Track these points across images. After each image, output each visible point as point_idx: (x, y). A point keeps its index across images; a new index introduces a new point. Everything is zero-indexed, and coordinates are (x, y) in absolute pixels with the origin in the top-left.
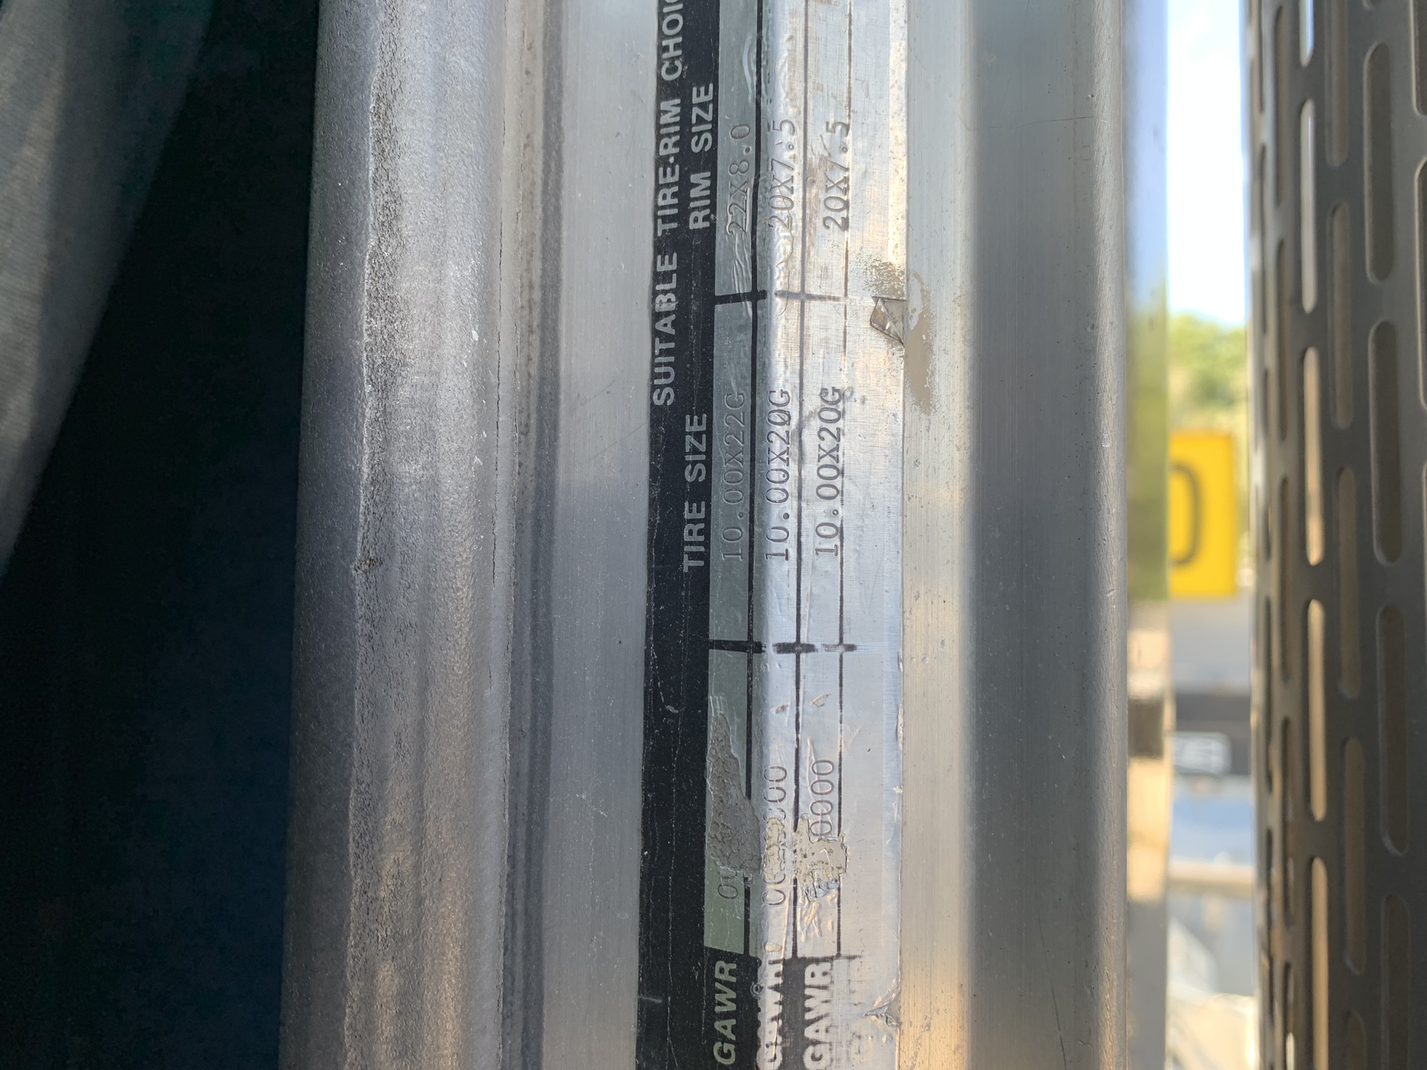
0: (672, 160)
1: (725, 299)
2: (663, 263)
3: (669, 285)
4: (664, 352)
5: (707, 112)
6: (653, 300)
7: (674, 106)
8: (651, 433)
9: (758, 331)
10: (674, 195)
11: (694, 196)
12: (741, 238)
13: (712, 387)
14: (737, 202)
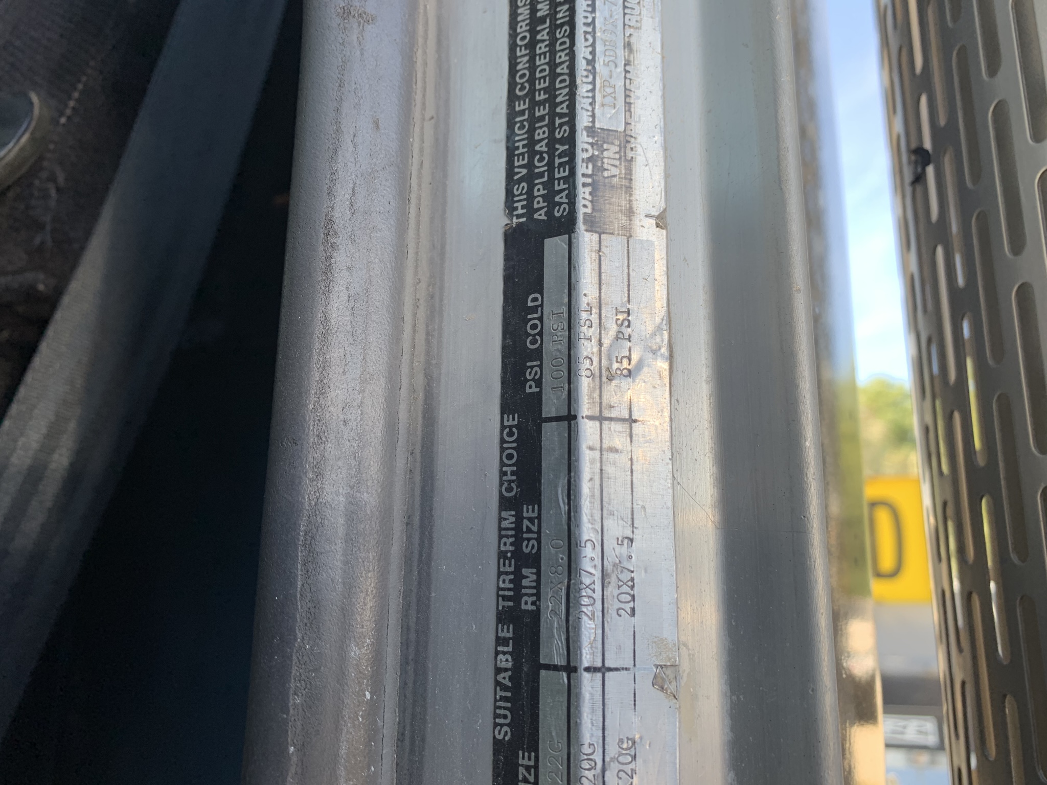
0: (509, 555)
1: (548, 667)
2: (502, 631)
3: (507, 648)
4: (503, 699)
5: (533, 524)
6: (496, 658)
7: (510, 515)
8: (494, 760)
9: (571, 696)
10: (511, 581)
11: (525, 585)
12: (558, 622)
13: (539, 732)
14: (556, 596)
